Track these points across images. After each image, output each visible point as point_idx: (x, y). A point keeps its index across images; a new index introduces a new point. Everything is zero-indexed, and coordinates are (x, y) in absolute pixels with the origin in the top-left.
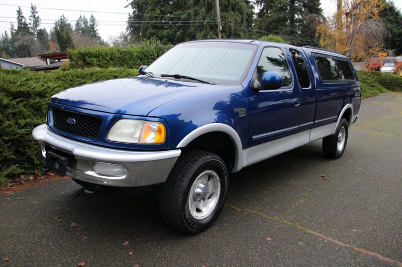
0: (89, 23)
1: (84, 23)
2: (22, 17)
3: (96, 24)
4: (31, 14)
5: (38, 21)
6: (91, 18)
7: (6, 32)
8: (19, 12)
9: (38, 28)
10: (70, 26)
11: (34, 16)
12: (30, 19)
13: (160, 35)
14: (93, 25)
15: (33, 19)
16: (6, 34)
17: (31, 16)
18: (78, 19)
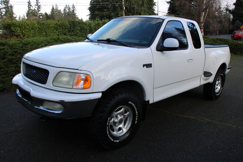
0: (71, 9)
1: (68, 9)
2: (31, 5)
3: (75, 10)
4: (36, 4)
5: (40, 8)
6: (73, 6)
7: (24, 15)
8: (29, 3)
9: (40, 12)
10: (61, 11)
11: (37, 5)
12: (35, 7)
13: (101, 16)
14: (74, 10)
15: (37, 7)
16: (24, 16)
17: (36, 5)
18: (65, 7)
